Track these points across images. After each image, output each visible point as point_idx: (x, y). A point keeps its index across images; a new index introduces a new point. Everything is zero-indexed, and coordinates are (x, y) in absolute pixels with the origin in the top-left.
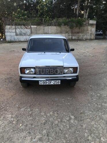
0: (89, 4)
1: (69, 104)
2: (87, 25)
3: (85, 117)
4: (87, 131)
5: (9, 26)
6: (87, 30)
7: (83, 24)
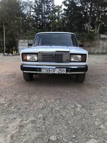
0: (100, 20)
1: (75, 94)
2: (99, 39)
3: (96, 107)
4: (97, 119)
5: (22, 40)
6: (99, 44)
7: (94, 38)
